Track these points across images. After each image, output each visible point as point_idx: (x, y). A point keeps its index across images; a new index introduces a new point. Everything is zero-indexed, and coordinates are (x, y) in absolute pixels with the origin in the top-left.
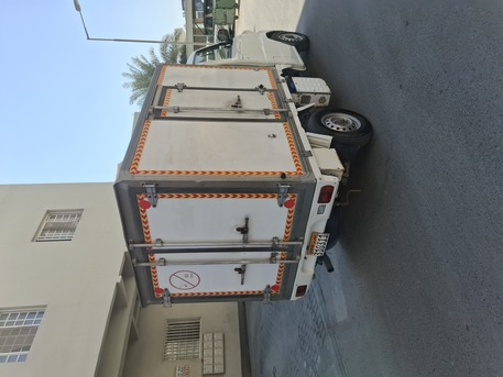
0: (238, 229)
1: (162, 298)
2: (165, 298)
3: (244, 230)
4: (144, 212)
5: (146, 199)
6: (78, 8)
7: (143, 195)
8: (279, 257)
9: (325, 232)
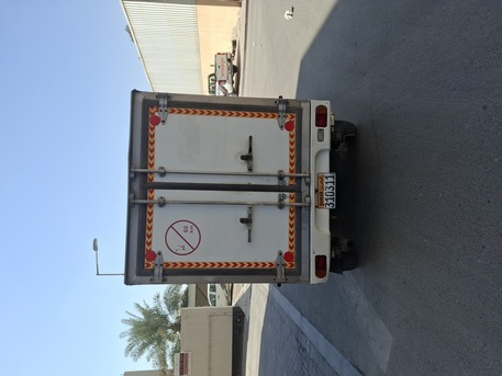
0: (243, 158)
1: (153, 270)
2: (157, 271)
3: (248, 158)
4: (152, 129)
5: (157, 114)
6: (95, 248)
7: (155, 109)
8: (287, 201)
9: (331, 171)
